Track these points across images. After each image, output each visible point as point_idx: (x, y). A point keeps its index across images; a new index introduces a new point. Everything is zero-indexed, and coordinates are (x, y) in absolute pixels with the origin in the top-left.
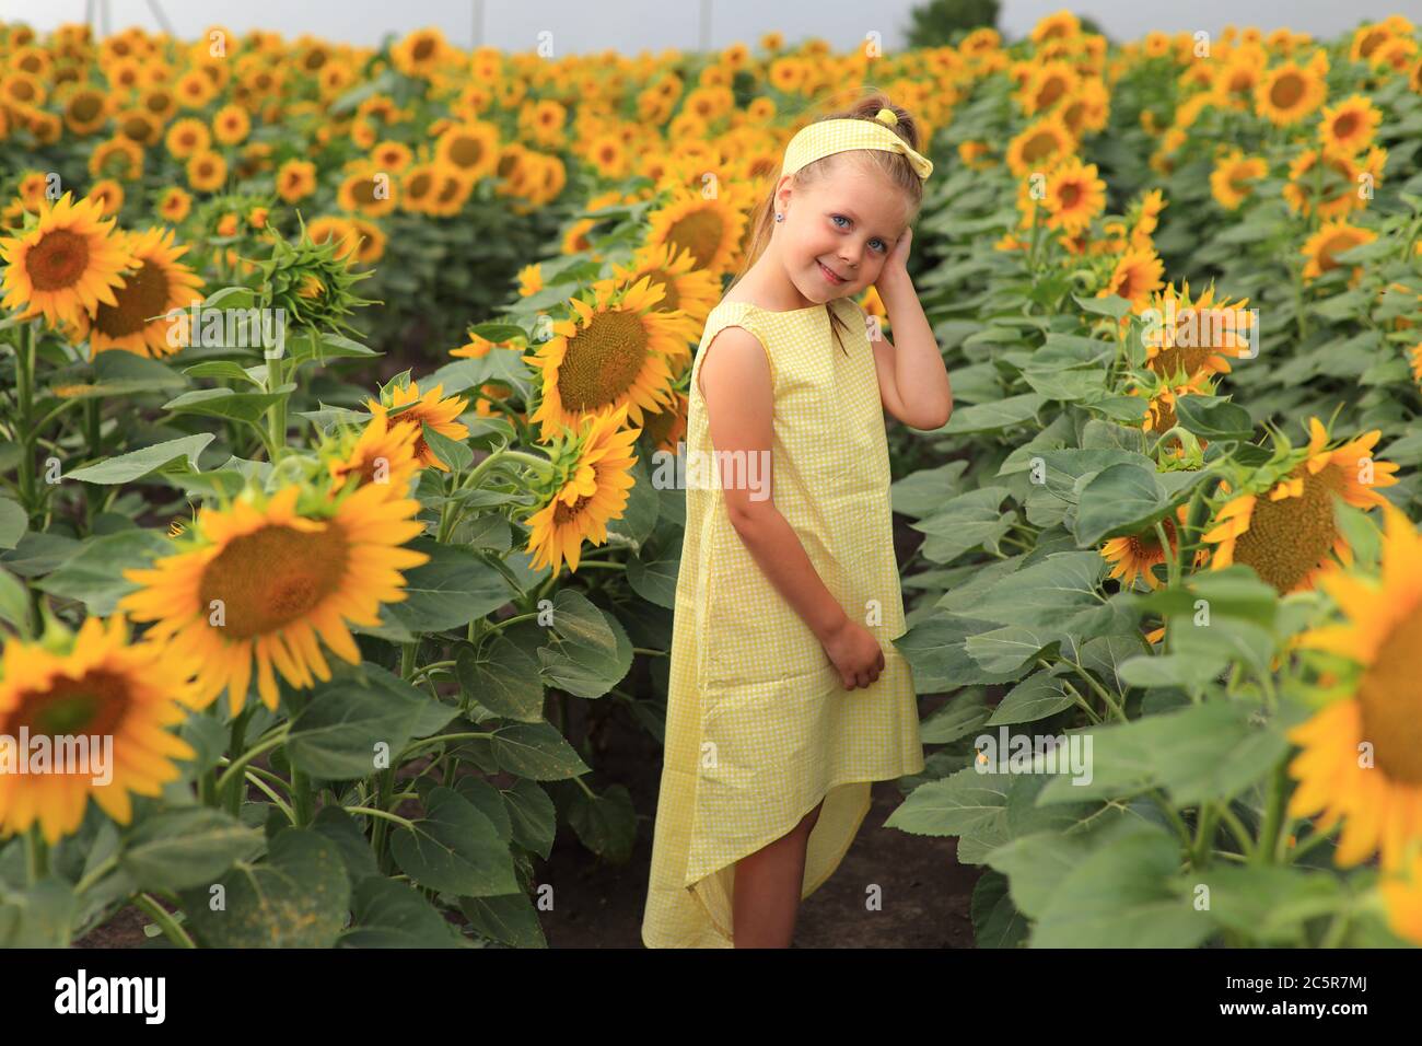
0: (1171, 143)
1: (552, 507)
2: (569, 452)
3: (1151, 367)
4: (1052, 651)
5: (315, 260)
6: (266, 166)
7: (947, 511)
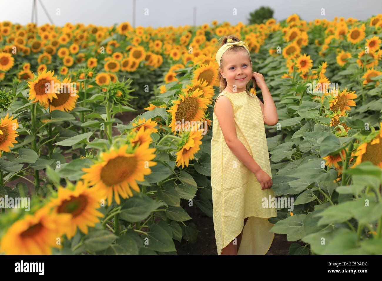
0: (324, 48)
1: (182, 150)
2: (186, 135)
3: (331, 109)
4: (313, 185)
5: (120, 87)
6: (84, 60)
7: (277, 149)
